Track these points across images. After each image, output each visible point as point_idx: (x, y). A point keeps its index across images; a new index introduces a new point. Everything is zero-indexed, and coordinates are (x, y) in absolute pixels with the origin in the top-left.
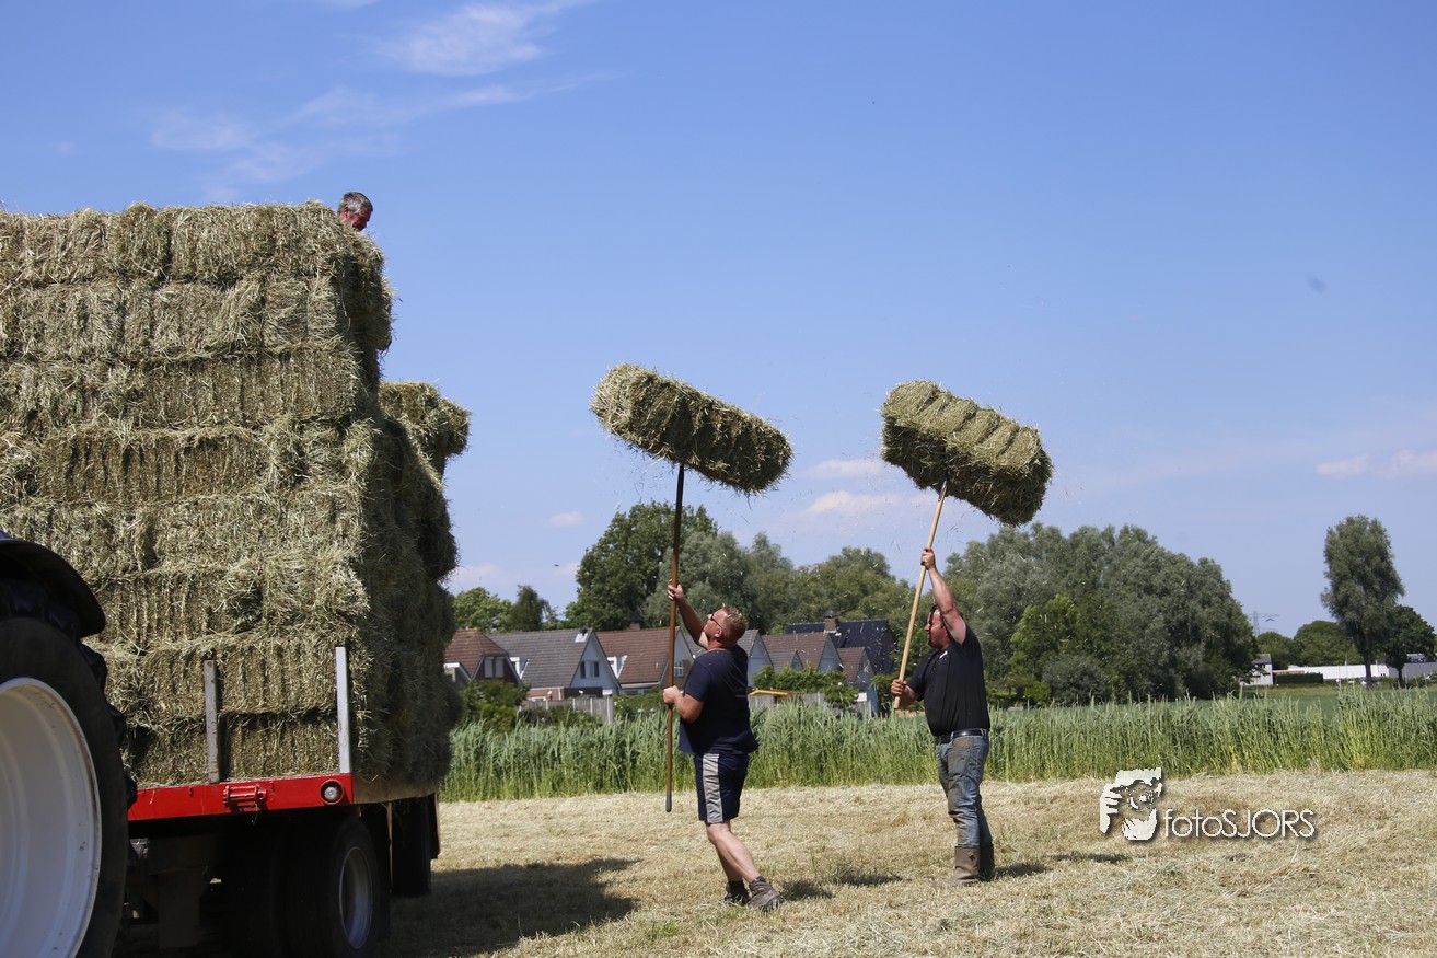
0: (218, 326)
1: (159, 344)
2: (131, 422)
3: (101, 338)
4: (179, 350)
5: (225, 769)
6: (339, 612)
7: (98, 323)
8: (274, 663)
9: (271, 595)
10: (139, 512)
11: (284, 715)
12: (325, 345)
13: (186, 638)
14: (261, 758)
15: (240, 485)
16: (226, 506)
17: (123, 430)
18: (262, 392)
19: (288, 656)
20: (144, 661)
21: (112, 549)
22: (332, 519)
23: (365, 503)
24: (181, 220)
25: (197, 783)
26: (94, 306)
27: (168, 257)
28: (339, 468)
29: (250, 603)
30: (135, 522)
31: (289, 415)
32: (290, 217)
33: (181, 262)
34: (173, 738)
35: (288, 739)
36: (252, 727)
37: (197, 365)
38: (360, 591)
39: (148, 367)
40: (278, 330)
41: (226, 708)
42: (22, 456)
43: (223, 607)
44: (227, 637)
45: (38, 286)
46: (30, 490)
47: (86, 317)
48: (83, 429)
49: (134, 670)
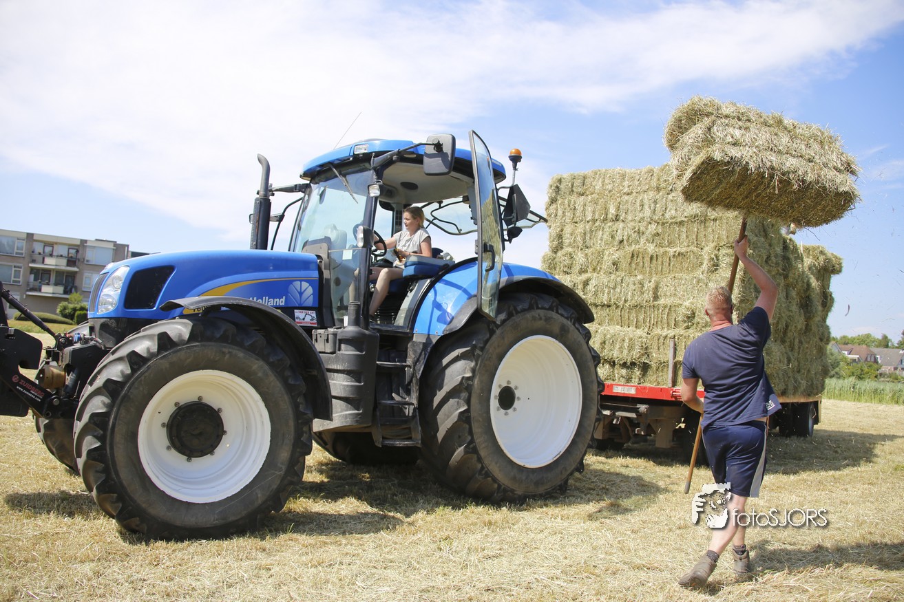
1: (667, 215)
2: (655, 245)
3: (647, 213)
4: (675, 218)
5: (674, 383)
7: (646, 207)
9: (698, 315)
10: (653, 280)
13: (666, 329)
15: (692, 271)
16: (686, 279)
17: (651, 248)
18: (705, 235)
20: (649, 336)
21: (642, 293)
25: (664, 386)
26: (646, 201)
29: (691, 317)
30: (651, 283)
31: (715, 244)
34: (657, 370)
37: (681, 223)
39: (663, 224)
41: (677, 359)
42: (615, 257)
43: (680, 318)
44: (680, 331)
45: (628, 194)
46: (617, 269)
47: (643, 205)
48: (637, 247)
49: (645, 340)
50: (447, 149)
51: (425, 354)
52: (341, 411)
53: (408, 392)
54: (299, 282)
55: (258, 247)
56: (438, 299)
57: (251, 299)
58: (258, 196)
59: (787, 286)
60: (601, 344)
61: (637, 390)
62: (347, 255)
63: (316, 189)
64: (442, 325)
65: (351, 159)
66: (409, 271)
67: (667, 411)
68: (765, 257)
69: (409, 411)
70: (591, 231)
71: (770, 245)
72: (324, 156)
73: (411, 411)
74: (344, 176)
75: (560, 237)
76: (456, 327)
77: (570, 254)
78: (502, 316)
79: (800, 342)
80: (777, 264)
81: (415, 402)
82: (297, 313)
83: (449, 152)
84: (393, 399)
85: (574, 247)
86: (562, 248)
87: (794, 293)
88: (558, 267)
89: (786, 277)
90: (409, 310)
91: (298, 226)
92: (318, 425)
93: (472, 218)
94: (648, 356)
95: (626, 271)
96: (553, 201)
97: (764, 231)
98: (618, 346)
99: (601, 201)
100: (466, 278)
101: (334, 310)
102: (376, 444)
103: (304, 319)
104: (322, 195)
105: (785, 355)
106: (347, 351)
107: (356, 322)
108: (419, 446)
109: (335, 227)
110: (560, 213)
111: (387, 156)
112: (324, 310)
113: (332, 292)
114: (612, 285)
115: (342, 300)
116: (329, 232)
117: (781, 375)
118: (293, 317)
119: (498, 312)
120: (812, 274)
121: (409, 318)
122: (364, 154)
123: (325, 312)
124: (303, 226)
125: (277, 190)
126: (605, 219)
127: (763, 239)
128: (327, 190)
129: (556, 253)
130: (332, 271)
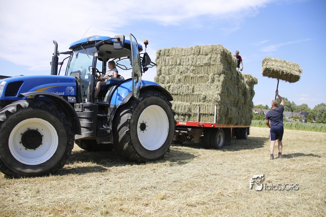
0: (205, 61)
1: (197, 63)
2: (193, 73)
3: (190, 62)
4: (200, 64)
5: (199, 121)
6: (216, 101)
7: (190, 60)
8: (207, 107)
9: (207, 97)
10: (192, 86)
11: (207, 114)
12: (218, 64)
13: (196, 103)
14: (204, 120)
15: (205, 82)
16: (203, 85)
17: (192, 75)
18: (210, 70)
19: (209, 106)
20: (191, 105)
21: (189, 90)
22: (217, 88)
23: (222, 86)
24: (202, 47)
25: (196, 122)
26: (190, 58)
27: (200, 52)
28: (219, 81)
29: (205, 98)
30: (192, 87)
31: (212, 74)
32: (216, 46)
33: (201, 53)
34: (194, 116)
35: (208, 117)
36: (203, 115)
37: (202, 66)
38: (219, 98)
39: (196, 66)
40: (212, 61)
41: (200, 112)
42: (179, 77)
43: (201, 99)
44: (201, 103)
45: (184, 56)
46: (180, 82)
47: (189, 60)
48: (187, 74)
49: (189, 106)
50: (122, 40)
51: (114, 112)
52: (85, 132)
53: (109, 125)
54: (69, 87)
55: (54, 74)
56: (119, 92)
57: (52, 93)
58: (53, 55)
59: (238, 88)
60: (175, 108)
61: (187, 123)
62: (87, 77)
63: (75, 53)
64: (120, 101)
65: (88, 43)
66: (108, 83)
67: (197, 130)
68: (230, 78)
69: (109, 131)
70: (171, 69)
71: (232, 74)
72: (78, 41)
73: (110, 132)
74: (85, 49)
75: (160, 70)
76: (125, 102)
77: (164, 77)
78: (141, 98)
79: (243, 107)
80: (235, 80)
81: (111, 128)
82: (69, 98)
83: (123, 41)
84: (103, 127)
85: (165, 74)
86: (161, 75)
87: (240, 90)
88: (160, 81)
89: (238, 85)
90: (108, 96)
91: (68, 66)
92: (77, 137)
93: (131, 64)
94: (191, 111)
95: (183, 83)
96: (158, 58)
97: (230, 69)
98: (180, 108)
99: (174, 58)
100: (129, 85)
101: (82, 97)
102: (98, 143)
103: (71, 100)
104: (77, 55)
105: (237, 111)
106: (87, 111)
107: (90, 101)
108: (113, 143)
109: (82, 67)
110: (160, 62)
111: (101, 42)
112: (78, 97)
113: (81, 90)
114: (178, 87)
115: (85, 93)
116: (80, 69)
117: (236, 118)
118: (67, 99)
119: (140, 97)
120: (247, 84)
121: (108, 99)
122: (92, 41)
123: (79, 97)
124: (70, 66)
125: (60, 53)
126: (176, 64)
127: (230, 72)
128: (79, 54)
129: (159, 76)
130: (81, 83)
